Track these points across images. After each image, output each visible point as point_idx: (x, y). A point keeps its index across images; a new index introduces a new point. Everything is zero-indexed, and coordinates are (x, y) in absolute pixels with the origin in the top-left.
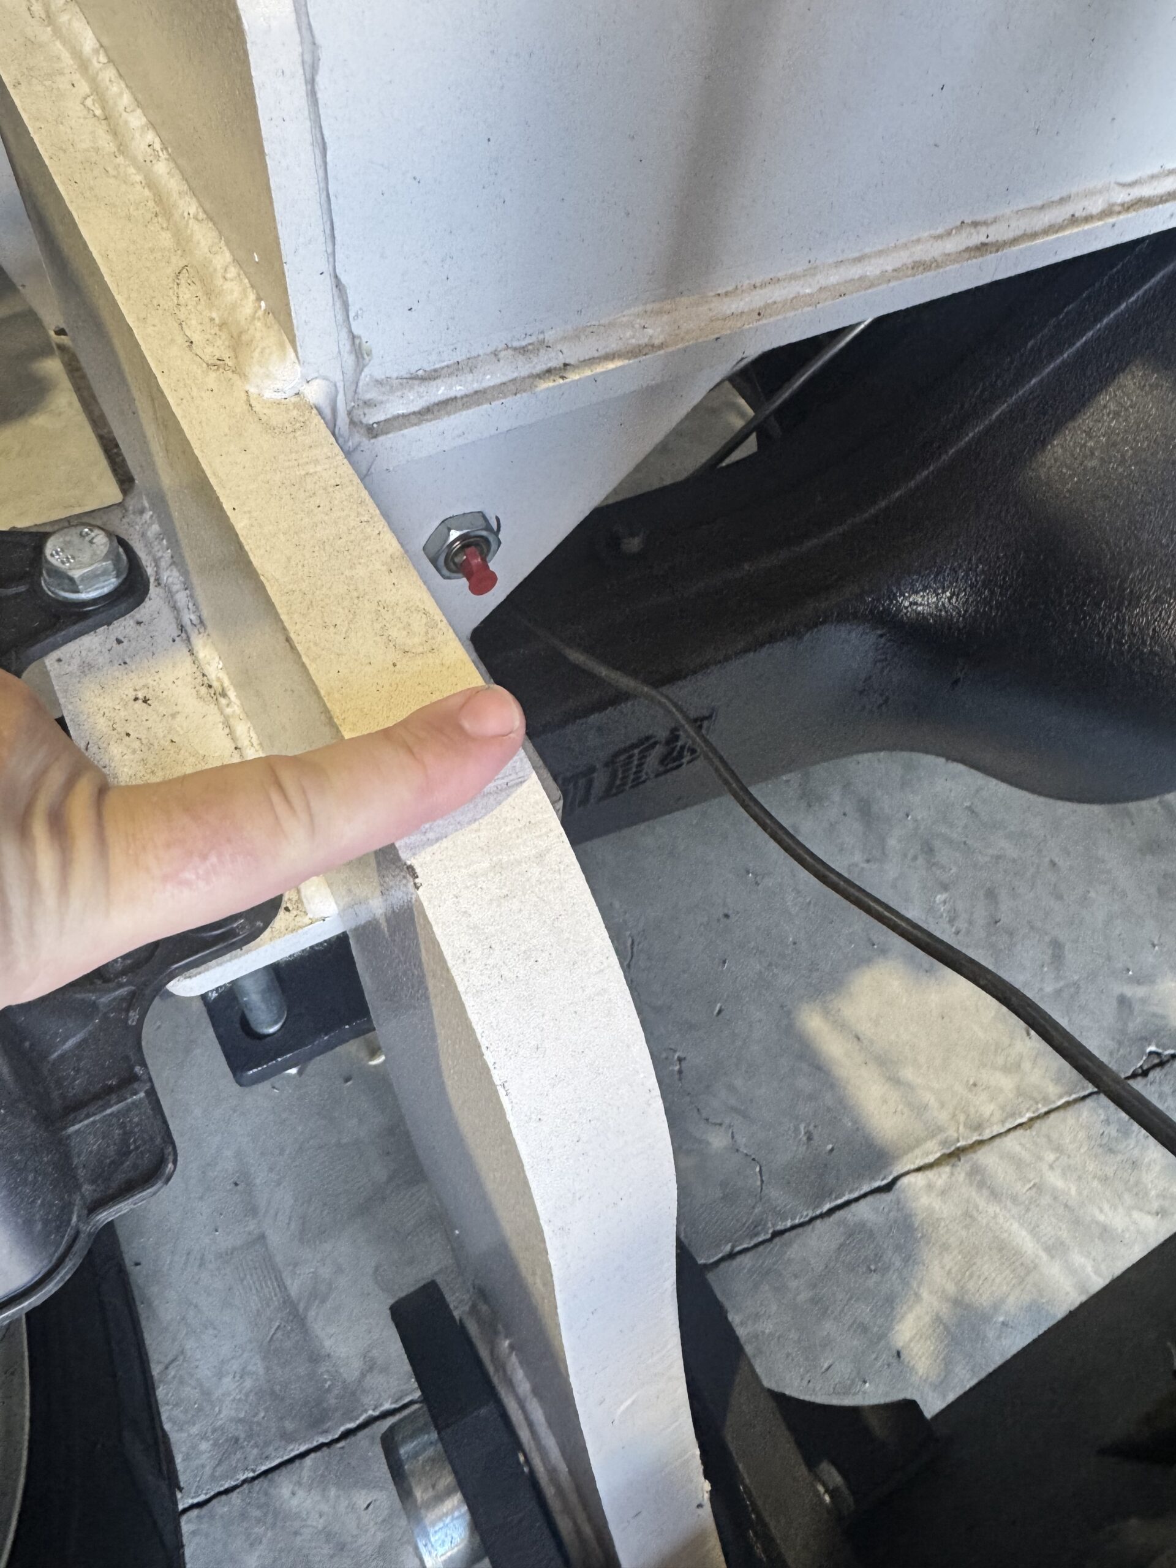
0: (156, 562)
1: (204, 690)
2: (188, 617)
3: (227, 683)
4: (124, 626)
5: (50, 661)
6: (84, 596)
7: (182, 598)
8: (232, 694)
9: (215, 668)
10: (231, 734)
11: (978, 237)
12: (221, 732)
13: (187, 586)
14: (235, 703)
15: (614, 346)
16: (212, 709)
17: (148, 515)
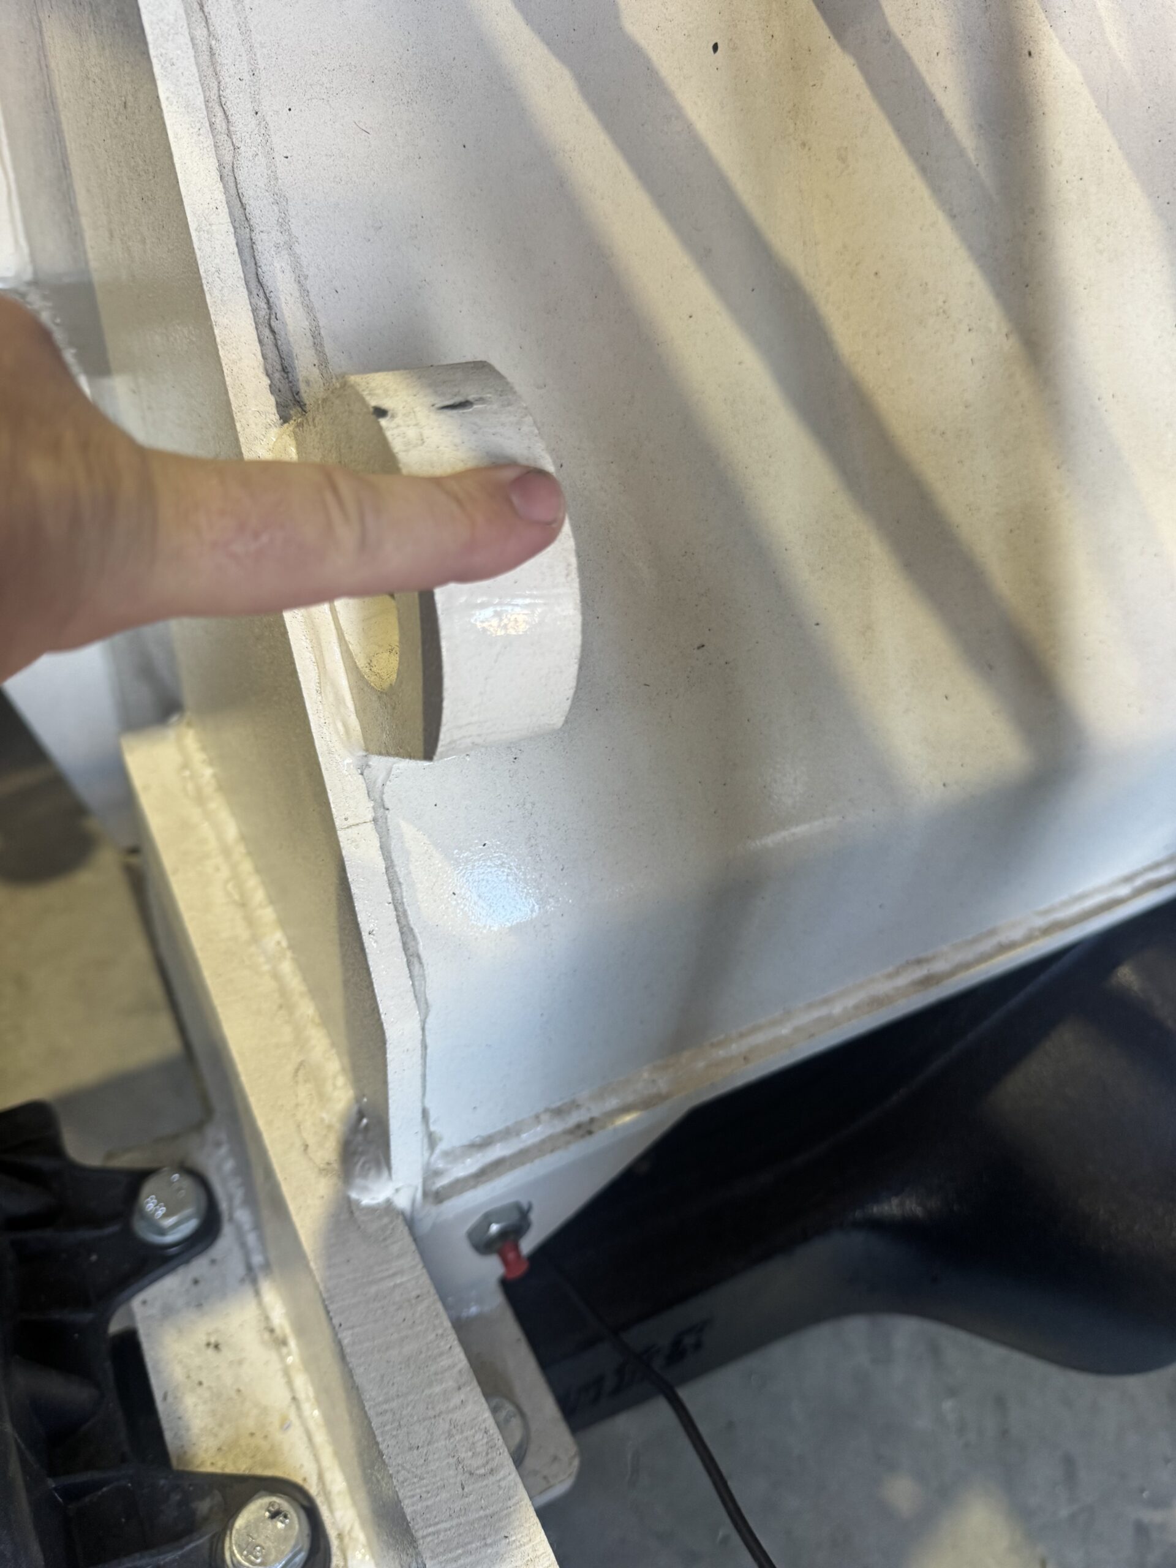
0: (231, 1198)
1: (267, 1336)
2: (257, 1259)
3: (288, 1330)
4: (199, 1266)
5: (136, 1303)
6: (170, 1238)
7: (251, 1239)
8: (292, 1343)
9: (279, 1315)
10: (290, 1383)
11: (920, 973)
12: (280, 1381)
13: (258, 1226)
14: (293, 1356)
15: (630, 1098)
16: (273, 1356)
17: (224, 1150)
